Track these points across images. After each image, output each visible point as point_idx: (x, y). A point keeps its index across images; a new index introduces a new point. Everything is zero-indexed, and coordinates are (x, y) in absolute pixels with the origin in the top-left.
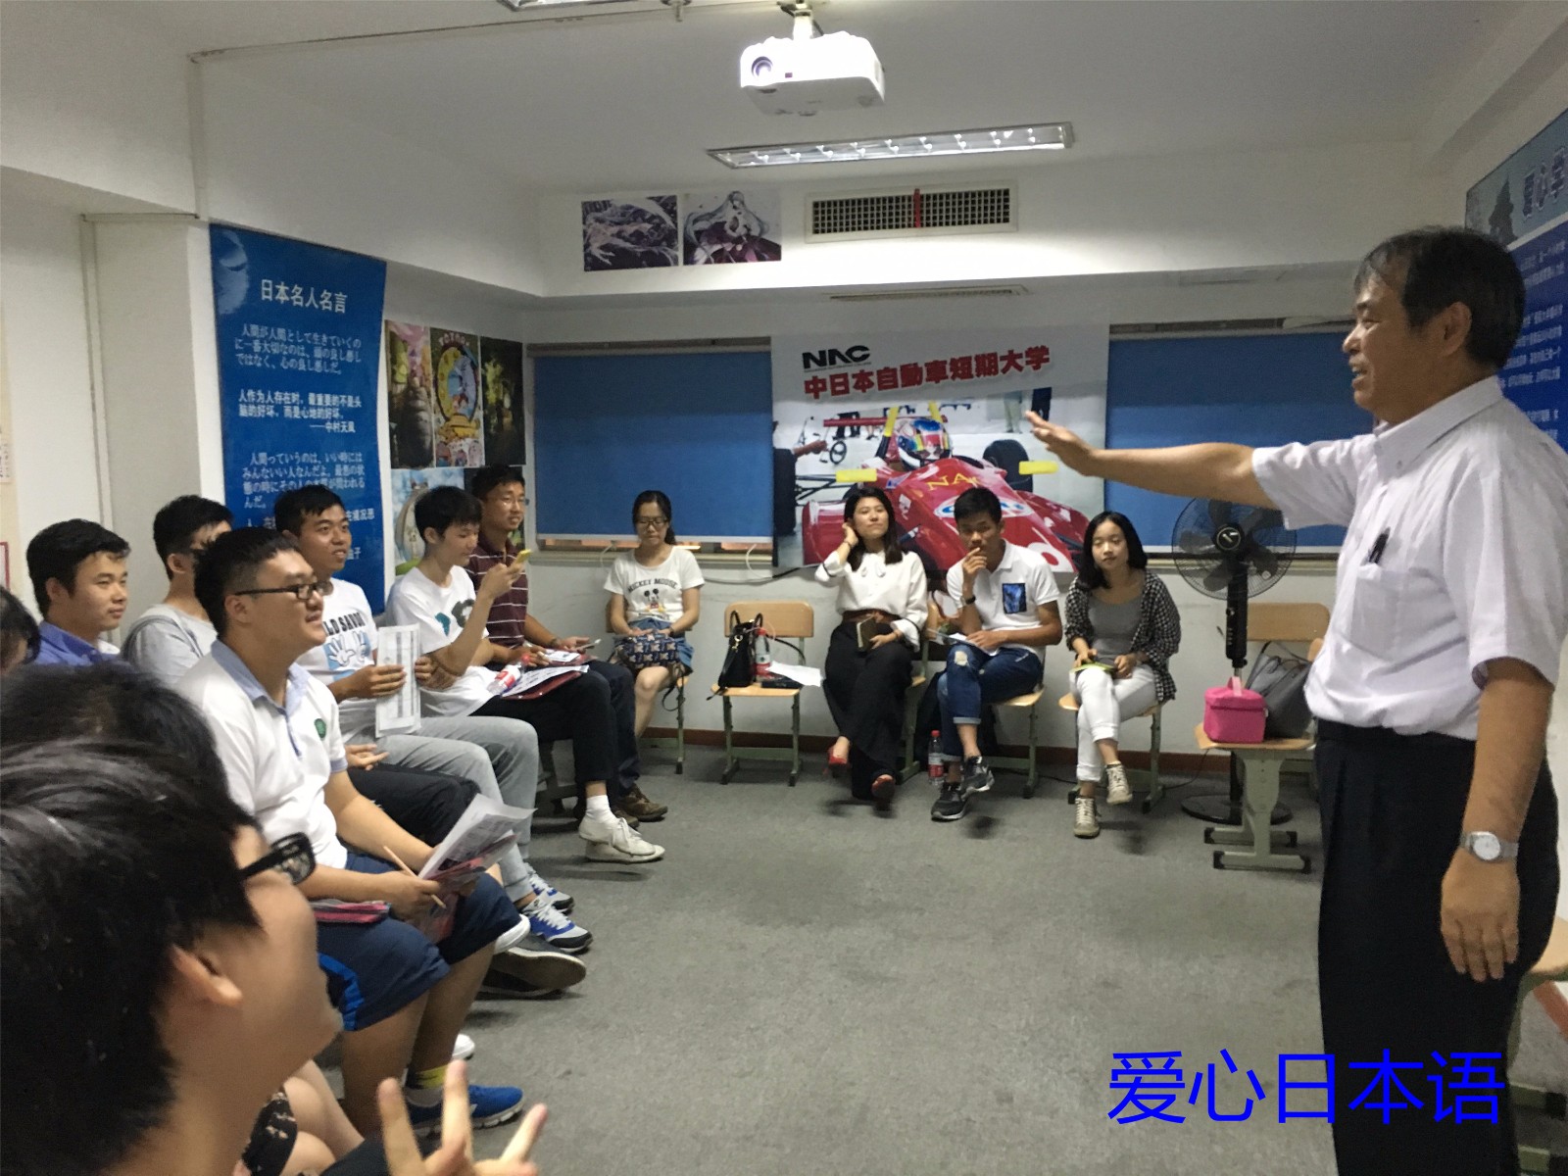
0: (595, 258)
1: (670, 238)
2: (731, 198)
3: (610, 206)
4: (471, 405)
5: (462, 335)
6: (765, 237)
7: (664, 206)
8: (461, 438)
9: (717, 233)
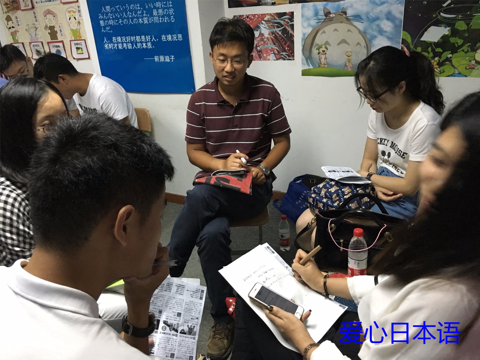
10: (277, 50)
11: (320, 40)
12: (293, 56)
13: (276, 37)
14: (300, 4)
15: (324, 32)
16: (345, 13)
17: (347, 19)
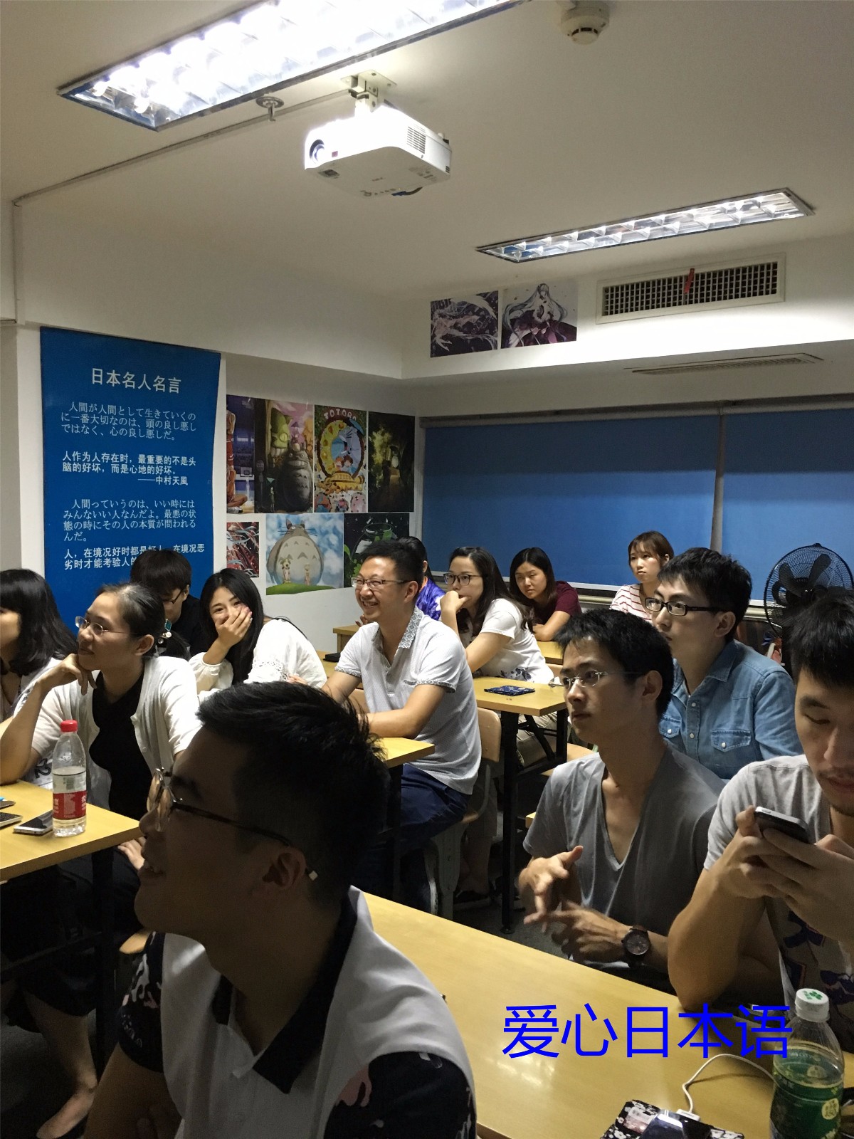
0: (437, 346)
1: (492, 327)
2: (539, 289)
3: (450, 302)
4: (355, 465)
5: (348, 410)
6: (564, 321)
7: (489, 300)
8: (342, 490)
9: (527, 320)
10: (242, 566)
11: (283, 554)
12: (258, 573)
13: (240, 550)
14: (265, 514)
15: (287, 545)
16: (303, 526)
17: (305, 532)
